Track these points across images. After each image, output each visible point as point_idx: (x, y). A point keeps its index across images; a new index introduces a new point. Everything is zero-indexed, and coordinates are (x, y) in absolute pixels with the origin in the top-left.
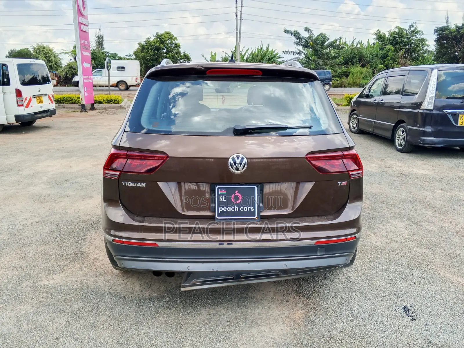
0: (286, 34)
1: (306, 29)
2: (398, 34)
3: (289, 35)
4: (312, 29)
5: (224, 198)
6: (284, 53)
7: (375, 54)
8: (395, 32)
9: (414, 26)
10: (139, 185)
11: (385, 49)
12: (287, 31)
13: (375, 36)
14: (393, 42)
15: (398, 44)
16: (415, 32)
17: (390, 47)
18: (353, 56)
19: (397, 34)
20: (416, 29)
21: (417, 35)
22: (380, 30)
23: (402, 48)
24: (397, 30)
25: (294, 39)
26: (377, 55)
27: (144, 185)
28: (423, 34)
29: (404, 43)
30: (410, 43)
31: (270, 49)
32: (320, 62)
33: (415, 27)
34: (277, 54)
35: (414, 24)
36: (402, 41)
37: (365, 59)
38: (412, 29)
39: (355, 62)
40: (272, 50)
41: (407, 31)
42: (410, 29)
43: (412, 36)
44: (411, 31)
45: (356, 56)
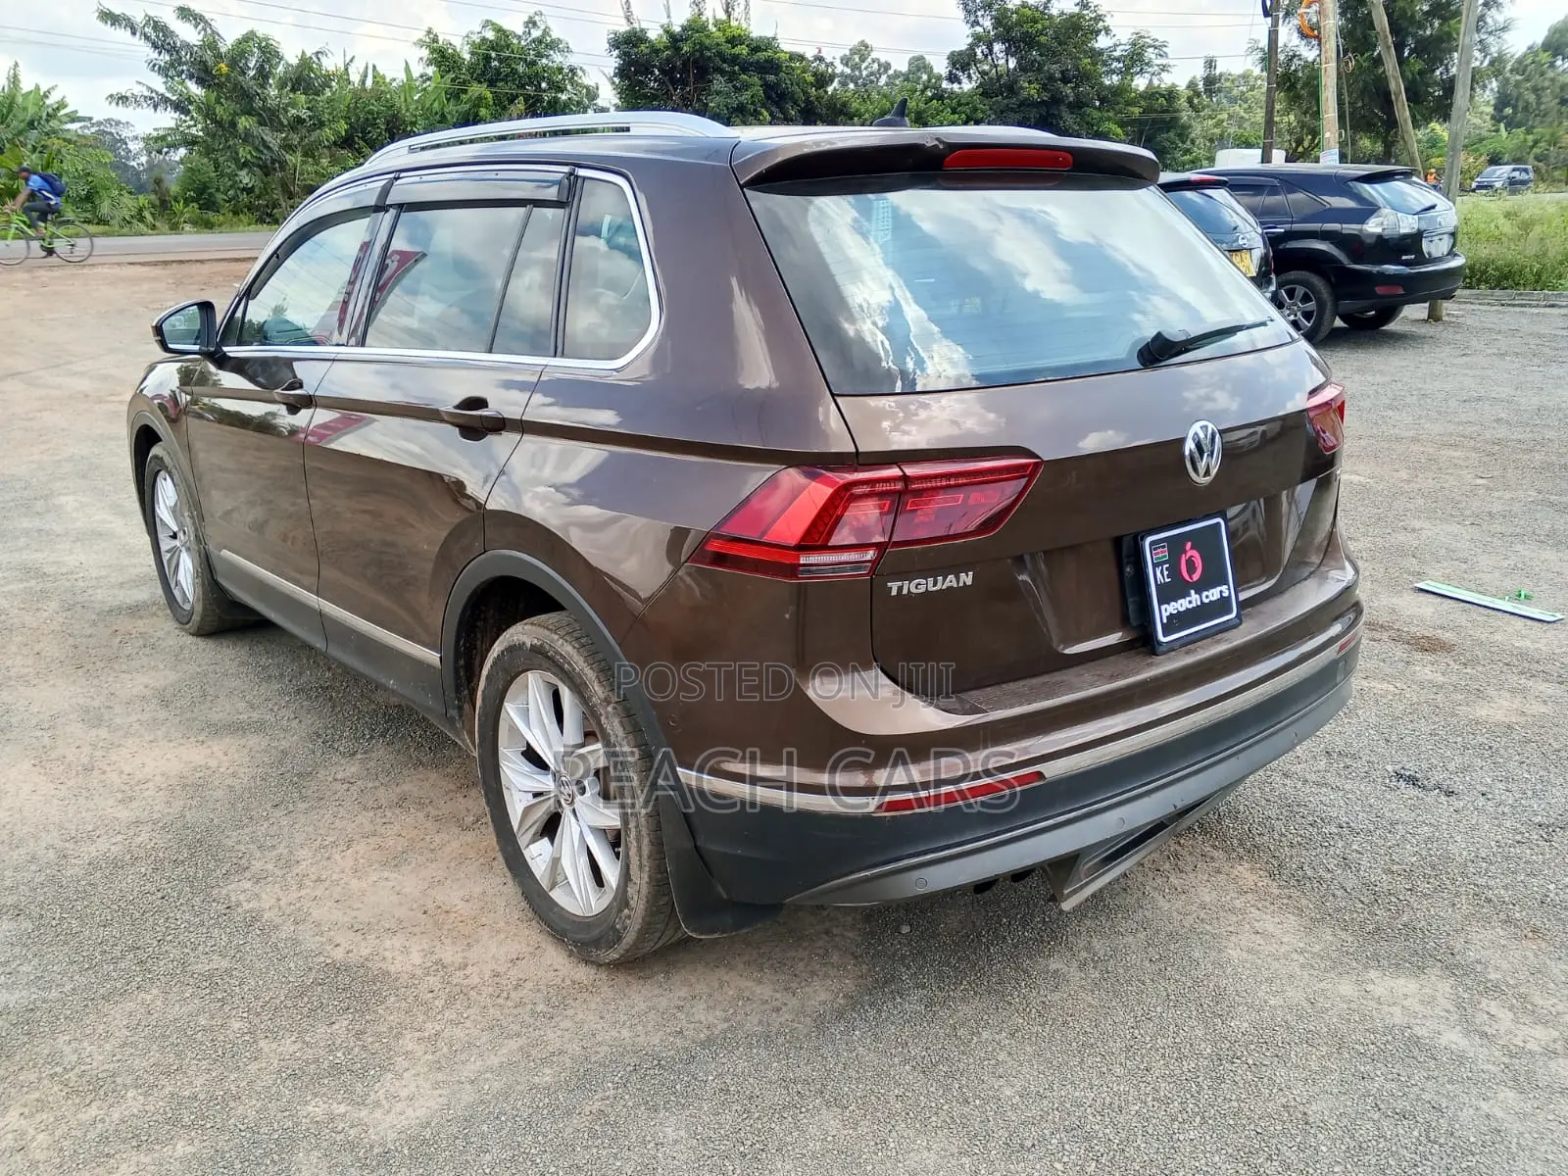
0: (107, 29)
1: (185, 13)
2: (494, 46)
3: (123, 34)
4: (207, 16)
5: (1166, 573)
6: (117, 104)
7: (437, 113)
8: (484, 39)
9: (539, 23)
10: (951, 581)
11: (464, 97)
12: (110, 18)
13: (425, 53)
14: (483, 73)
15: (503, 80)
16: (546, 44)
17: (477, 89)
18: (367, 119)
19: (493, 49)
20: (546, 32)
21: (552, 52)
22: (435, 31)
23: (517, 96)
24: (490, 35)
25: (148, 52)
26: (443, 116)
27: (967, 579)
28: (569, 50)
29: (520, 77)
30: (535, 78)
31: (26, 86)
32: (268, 138)
33: (543, 27)
34: (62, 105)
35: (537, 18)
36: (514, 72)
37: (409, 129)
38: (536, 33)
39: (377, 139)
40: (37, 88)
41: (519, 38)
42: (529, 33)
43: (540, 55)
44: (534, 41)
45: (375, 119)
